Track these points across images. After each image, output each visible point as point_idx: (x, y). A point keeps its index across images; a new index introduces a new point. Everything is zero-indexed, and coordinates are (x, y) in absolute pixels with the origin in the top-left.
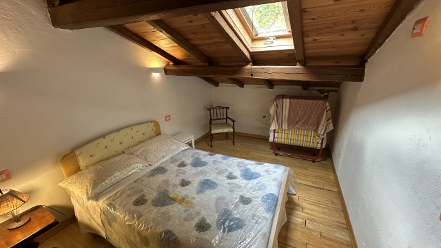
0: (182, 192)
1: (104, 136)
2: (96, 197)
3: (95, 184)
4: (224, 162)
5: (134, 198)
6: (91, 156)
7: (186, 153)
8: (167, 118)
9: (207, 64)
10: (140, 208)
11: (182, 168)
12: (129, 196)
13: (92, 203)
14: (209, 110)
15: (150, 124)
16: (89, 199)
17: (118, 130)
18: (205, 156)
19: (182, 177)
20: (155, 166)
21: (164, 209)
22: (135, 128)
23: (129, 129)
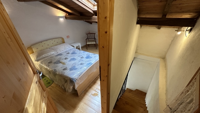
0: (64, 61)
1: (41, 42)
2: (38, 61)
3: (37, 57)
4: (83, 53)
5: (49, 62)
6: (37, 48)
7: (72, 50)
8: (68, 37)
9: (79, 15)
10: (50, 64)
11: (68, 54)
12: (47, 61)
13: (36, 62)
14: (87, 34)
15: (60, 39)
16: (35, 61)
17: (47, 40)
18: (78, 51)
19: (66, 57)
20: (59, 53)
21: (56, 65)
22: (54, 40)
23: (51, 40)
